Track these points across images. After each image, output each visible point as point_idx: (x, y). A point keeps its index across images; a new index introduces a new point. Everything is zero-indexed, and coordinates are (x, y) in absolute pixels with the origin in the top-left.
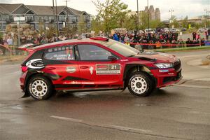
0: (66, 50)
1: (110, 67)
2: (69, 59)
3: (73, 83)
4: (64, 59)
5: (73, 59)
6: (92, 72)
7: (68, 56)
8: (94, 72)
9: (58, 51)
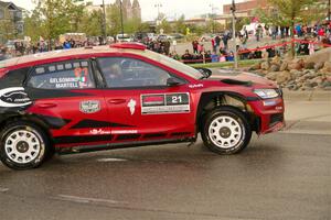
0: (73, 68)
1: (170, 99)
2: (82, 85)
3: (95, 132)
4: (72, 86)
5: (91, 85)
6: (132, 110)
7: (80, 81)
8: (138, 108)
9: (57, 71)
